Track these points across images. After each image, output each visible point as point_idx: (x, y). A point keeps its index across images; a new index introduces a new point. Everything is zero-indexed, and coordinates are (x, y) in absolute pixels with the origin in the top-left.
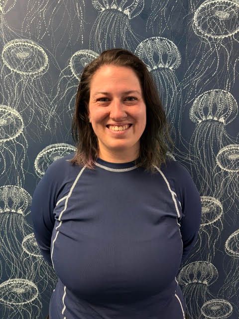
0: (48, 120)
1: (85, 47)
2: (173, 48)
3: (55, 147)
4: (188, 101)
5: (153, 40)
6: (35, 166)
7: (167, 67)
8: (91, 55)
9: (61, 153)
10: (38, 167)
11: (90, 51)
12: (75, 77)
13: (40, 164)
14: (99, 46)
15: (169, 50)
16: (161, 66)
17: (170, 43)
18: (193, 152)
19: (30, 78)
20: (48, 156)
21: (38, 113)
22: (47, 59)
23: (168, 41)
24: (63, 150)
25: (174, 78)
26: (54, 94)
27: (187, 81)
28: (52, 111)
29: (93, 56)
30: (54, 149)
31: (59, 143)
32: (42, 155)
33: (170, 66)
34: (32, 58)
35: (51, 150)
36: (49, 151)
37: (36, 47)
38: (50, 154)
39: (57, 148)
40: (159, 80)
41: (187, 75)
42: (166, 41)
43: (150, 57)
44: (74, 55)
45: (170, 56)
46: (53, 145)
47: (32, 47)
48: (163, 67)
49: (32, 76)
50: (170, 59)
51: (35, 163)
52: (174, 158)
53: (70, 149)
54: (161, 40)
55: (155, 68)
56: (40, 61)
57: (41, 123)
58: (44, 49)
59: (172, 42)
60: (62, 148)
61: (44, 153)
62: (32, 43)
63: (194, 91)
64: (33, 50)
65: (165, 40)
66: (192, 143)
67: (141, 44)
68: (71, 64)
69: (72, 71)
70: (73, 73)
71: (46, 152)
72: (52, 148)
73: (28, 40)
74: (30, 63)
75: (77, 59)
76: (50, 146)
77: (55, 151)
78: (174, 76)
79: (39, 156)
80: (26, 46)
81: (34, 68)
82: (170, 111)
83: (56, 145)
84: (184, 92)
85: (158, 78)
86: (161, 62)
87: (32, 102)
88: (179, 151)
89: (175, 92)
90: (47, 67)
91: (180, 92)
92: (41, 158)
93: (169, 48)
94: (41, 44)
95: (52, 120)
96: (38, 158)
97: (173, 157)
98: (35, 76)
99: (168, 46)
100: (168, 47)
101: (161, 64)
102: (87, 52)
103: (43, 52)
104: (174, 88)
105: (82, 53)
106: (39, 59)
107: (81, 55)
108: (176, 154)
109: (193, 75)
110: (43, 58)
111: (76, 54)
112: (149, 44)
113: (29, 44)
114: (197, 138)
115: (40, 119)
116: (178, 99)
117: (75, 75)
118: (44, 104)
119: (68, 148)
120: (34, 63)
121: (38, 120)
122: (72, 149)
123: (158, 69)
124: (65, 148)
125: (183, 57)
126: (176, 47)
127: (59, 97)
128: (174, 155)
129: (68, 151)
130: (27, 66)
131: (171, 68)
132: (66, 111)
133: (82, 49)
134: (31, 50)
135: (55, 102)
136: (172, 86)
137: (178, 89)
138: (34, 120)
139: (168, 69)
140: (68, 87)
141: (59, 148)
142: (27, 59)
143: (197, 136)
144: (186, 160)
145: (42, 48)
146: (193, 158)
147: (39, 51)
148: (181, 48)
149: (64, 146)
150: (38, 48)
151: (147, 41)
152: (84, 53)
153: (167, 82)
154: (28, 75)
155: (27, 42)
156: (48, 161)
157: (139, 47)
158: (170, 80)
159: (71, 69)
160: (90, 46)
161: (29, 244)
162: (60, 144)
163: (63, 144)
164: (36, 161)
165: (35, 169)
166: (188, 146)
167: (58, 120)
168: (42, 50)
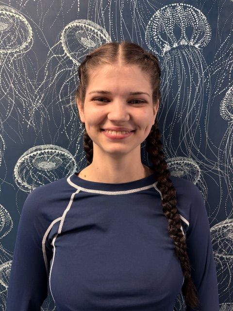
0: (32, 114)
1: (83, 16)
2: (200, 18)
3: (40, 150)
4: (219, 91)
5: (174, 7)
6: (15, 173)
7: (192, 44)
8: (90, 27)
9: (48, 157)
10: (19, 175)
11: (89, 21)
12: (68, 57)
13: (20, 172)
14: (100, 14)
15: (196, 21)
16: (183, 42)
17: (196, 12)
18: (223, 160)
19: (8, 58)
20: (31, 162)
21: (19, 104)
22: (31, 32)
23: (194, 10)
24: (52, 153)
25: (201, 60)
26: (41, 79)
27: (218, 64)
28: (38, 102)
29: (93, 29)
30: (39, 152)
31: (46, 144)
32: (23, 159)
33: (197, 42)
34: (12, 31)
35: (35, 153)
36: (32, 154)
37: (17, 16)
38: (34, 158)
39: (43, 151)
40: (180, 62)
41: (218, 56)
42: (191, 9)
43: (169, 30)
44: (67, 27)
45: (197, 30)
46: (38, 147)
47: (13, 16)
48: (186, 44)
49: (12, 54)
50: (196, 34)
51: (15, 170)
52: (198, 167)
53: (60, 152)
54: (185, 8)
55: (175, 45)
56: (22, 35)
57: (23, 118)
58: (28, 20)
59: (199, 11)
60: (50, 151)
61: (26, 157)
62: (13, 11)
63: (227, 78)
64: (14, 20)
65: (189, 8)
66: (223, 147)
67: (158, 13)
68: (63, 40)
69: (64, 48)
70: (65, 52)
71: (29, 156)
72: (36, 150)
73: (7, 8)
74: (9, 38)
75: (71, 32)
76: (34, 148)
77: (40, 155)
78: (201, 57)
79: (20, 161)
80: (4, 15)
81: (14, 44)
82: (194, 104)
83: (42, 147)
84: (214, 78)
85: (179, 59)
86: (183, 37)
87: (11, 90)
88: (206, 158)
89: (202, 78)
90: (30, 43)
91: (208, 79)
92: (22, 163)
93: (195, 19)
94: (24, 12)
95: (37, 114)
96: (18, 164)
97: (196, 165)
98: (15, 55)
99: (193, 15)
100: (194, 17)
101: (183, 40)
102: (85, 23)
103: (26, 22)
104: (201, 73)
105: (78, 24)
106: (21, 32)
107: (77, 27)
108: (201, 162)
109: (227, 55)
110: (26, 31)
111: (70, 25)
112: (168, 13)
113: (8, 13)
114: (230, 141)
115: (22, 112)
116: (205, 88)
117: (68, 55)
118: (27, 92)
119: (57, 151)
120: (15, 37)
121: (20, 114)
122: (63, 153)
123: (180, 47)
124: (53, 151)
125: (213, 31)
126: (204, 17)
127: (47, 84)
128: (198, 163)
129: (58, 155)
130: (4, 42)
131: (197, 46)
132: (55, 101)
133: (78, 19)
134: (11, 21)
135: (41, 89)
136: (197, 71)
137: (206, 74)
138: (14, 113)
139: (193, 47)
140: (58, 71)
141: (46, 151)
142: (5, 32)
143: (230, 139)
144: (213, 170)
145: (25, 17)
146: (222, 168)
147: (21, 21)
148: (211, 20)
149: (52, 149)
150: (21, 18)
151: (166, 8)
152: (81, 24)
153: (191, 66)
154: (6, 54)
155: (6, 10)
156: (30, 168)
157: (155, 16)
158: (195, 62)
159: (63, 45)
160: (88, 14)
161: (6, 275)
162: (48, 146)
163: (51, 146)
164: (16, 167)
165: (15, 178)
166: (216, 151)
167: (45, 113)
168: (24, 20)
